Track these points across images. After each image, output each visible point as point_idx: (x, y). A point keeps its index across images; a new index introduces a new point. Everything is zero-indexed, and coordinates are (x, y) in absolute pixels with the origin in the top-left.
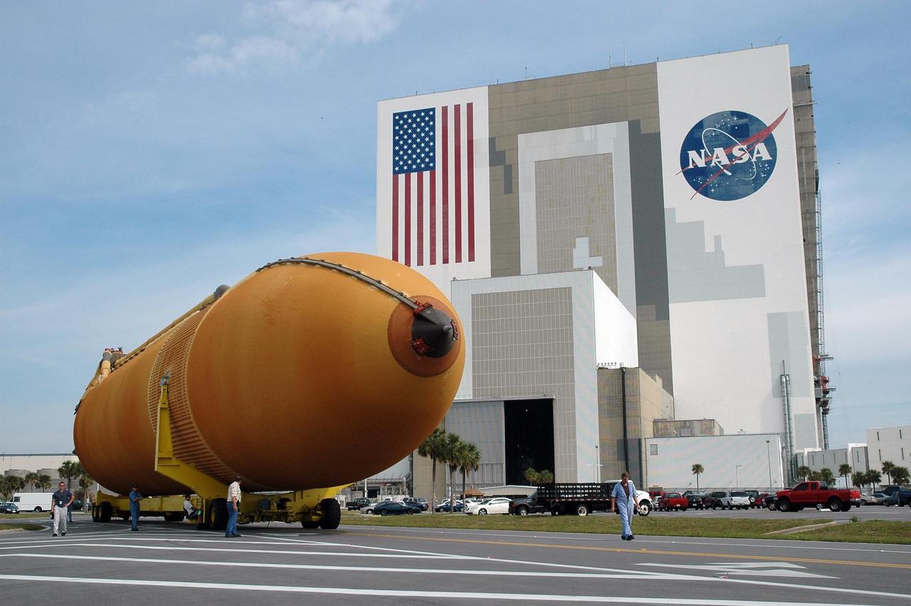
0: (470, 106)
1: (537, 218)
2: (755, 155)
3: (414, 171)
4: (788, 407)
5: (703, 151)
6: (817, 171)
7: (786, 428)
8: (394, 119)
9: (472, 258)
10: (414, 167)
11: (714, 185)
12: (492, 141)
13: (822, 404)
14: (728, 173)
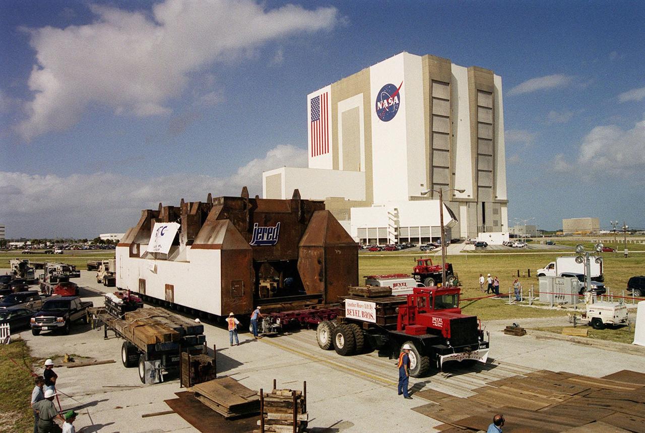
0: (327, 93)
2: (395, 102)
3: (316, 121)
5: (381, 102)
9: (328, 152)
11: (384, 116)
12: (332, 106)
14: (388, 110)
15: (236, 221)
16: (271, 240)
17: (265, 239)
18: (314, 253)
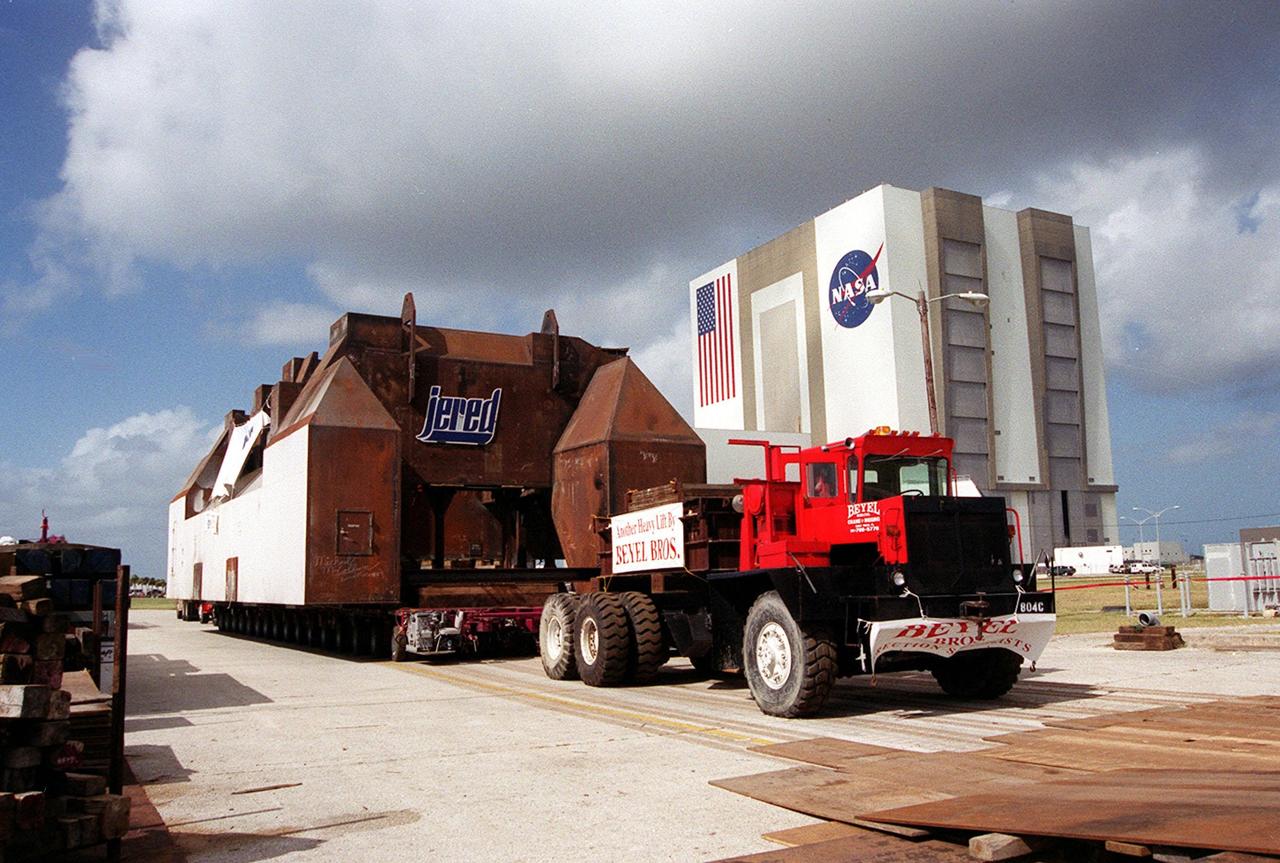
0: (729, 276)
1: (762, 359)
2: (868, 286)
3: (707, 332)
5: (840, 288)
8: (697, 294)
9: (734, 396)
10: (707, 329)
11: (846, 314)
14: (854, 304)
15: (379, 376)
16: (477, 431)
17: (460, 428)
18: (587, 463)
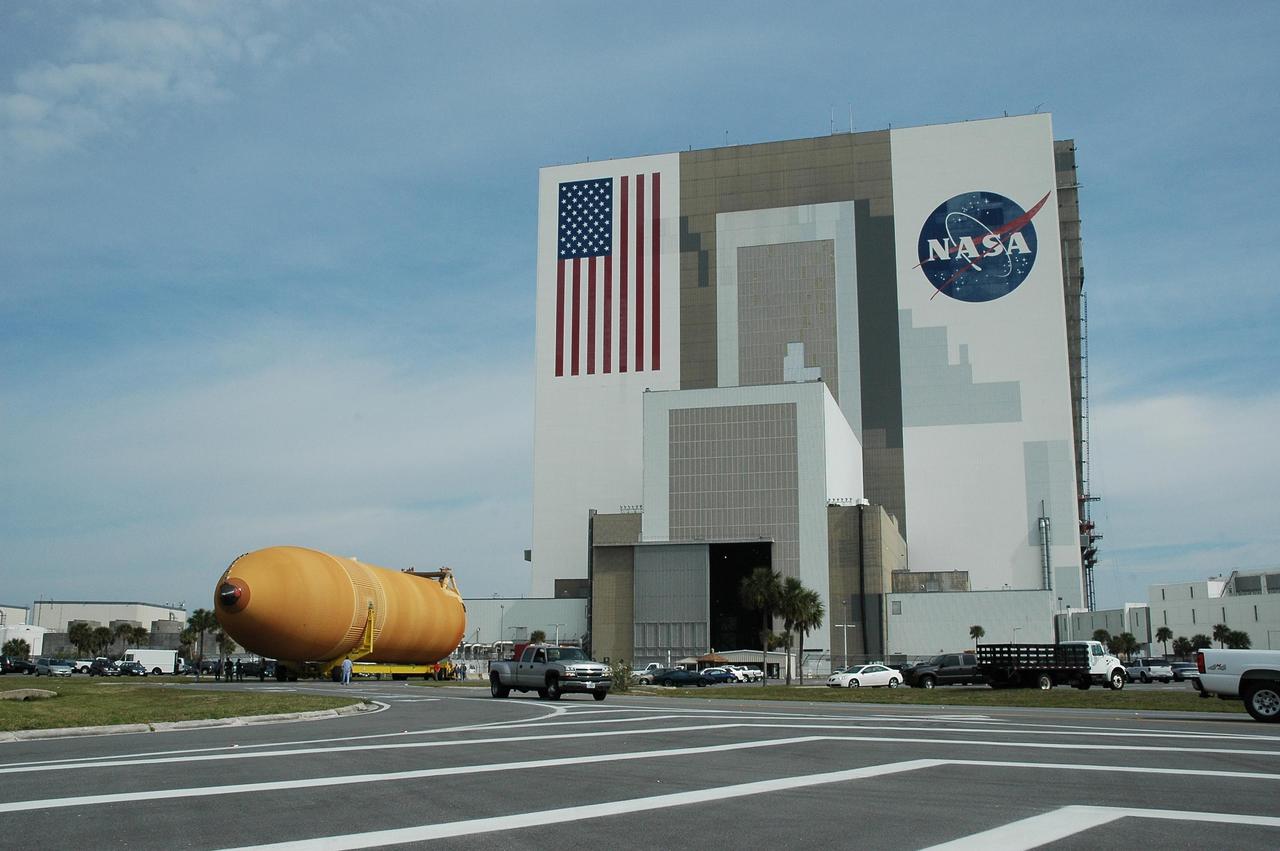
0: (656, 177)
1: (739, 318)
2: (1011, 247)
3: (585, 255)
4: (1048, 557)
5: (946, 240)
6: (1082, 269)
7: (1044, 583)
8: (561, 190)
9: (656, 366)
10: (585, 250)
11: (960, 282)
12: (684, 221)
13: (1089, 557)
14: (977, 268)
